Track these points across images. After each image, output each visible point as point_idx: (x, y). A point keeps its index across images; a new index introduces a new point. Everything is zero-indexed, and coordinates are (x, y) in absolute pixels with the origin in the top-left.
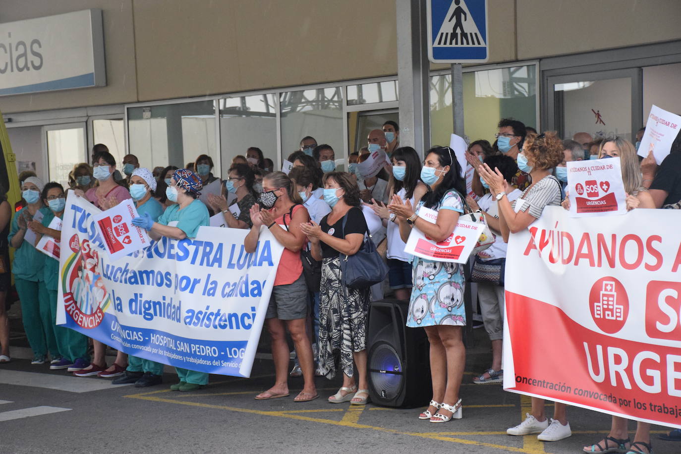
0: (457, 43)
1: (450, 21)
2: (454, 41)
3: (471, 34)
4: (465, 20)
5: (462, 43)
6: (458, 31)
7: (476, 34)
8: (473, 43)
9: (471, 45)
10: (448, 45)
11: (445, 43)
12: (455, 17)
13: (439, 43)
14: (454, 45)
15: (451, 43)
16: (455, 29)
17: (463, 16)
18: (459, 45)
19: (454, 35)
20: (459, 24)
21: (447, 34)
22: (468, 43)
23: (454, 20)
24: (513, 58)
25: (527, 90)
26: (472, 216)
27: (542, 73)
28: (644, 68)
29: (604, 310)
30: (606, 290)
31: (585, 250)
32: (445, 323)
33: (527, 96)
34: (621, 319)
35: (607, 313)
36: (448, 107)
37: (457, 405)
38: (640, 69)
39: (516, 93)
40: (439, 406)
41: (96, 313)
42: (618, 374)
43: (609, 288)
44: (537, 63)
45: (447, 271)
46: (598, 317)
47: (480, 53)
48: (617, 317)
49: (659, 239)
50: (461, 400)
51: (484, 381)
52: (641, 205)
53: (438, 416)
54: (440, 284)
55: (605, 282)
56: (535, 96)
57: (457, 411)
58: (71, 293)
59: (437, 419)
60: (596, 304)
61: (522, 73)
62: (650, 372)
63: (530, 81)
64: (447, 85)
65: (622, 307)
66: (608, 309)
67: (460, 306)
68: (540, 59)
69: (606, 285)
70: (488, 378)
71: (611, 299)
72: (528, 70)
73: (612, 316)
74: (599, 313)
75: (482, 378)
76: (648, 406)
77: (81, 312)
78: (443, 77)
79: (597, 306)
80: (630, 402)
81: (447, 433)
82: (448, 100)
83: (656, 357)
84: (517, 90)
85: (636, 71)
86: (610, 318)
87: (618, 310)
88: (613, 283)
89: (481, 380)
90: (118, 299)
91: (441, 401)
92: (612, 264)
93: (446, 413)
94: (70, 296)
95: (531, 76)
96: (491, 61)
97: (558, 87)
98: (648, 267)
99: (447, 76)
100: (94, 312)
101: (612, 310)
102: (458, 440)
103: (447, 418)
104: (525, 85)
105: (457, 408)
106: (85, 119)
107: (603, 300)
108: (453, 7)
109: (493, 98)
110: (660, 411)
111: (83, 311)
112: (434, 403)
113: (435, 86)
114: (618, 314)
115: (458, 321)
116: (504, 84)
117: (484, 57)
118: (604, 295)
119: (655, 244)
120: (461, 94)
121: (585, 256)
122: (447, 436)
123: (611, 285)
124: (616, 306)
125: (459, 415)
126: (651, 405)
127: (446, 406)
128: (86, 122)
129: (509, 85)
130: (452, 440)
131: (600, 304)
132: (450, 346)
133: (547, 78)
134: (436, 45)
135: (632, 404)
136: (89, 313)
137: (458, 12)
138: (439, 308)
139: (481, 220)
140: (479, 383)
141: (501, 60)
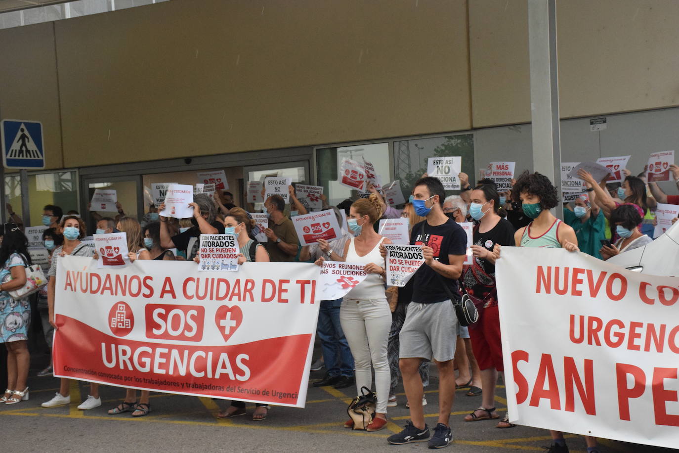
0: (23, 156)
1: (18, 142)
2: (21, 155)
3: (33, 151)
4: (28, 142)
5: (27, 157)
6: (24, 149)
7: (36, 151)
8: (34, 157)
9: (33, 158)
10: (17, 157)
11: (15, 156)
12: (21, 140)
13: (11, 156)
14: (21, 157)
15: (19, 156)
16: (21, 147)
17: (26, 140)
18: (25, 158)
19: (21, 151)
20: (24, 144)
21: (16, 150)
22: (31, 157)
23: (21, 142)
24: (61, 167)
25: (71, 187)
26: (31, 268)
27: (81, 177)
28: (143, 176)
29: (118, 322)
30: (120, 310)
31: (108, 285)
32: (11, 340)
33: (71, 190)
34: (130, 327)
35: (119, 324)
36: (17, 197)
37: (25, 391)
38: (141, 176)
39: (63, 188)
40: (12, 393)
42: (124, 362)
43: (121, 308)
44: (77, 170)
45: (10, 306)
46: (113, 326)
47: (40, 163)
48: (126, 326)
49: (151, 278)
50: (28, 388)
51: (44, 374)
52: (141, 258)
53: (12, 400)
54: (6, 315)
55: (119, 305)
56: (76, 191)
57: (25, 396)
59: (11, 401)
60: (113, 319)
61: (67, 176)
62: (144, 359)
63: (72, 181)
64: (16, 183)
65: (129, 320)
66: (120, 322)
67: (21, 328)
68: (79, 168)
69: (120, 307)
70: (46, 373)
71: (122, 315)
72: (72, 175)
73: (123, 325)
74: (114, 325)
75: (43, 372)
76: (142, 380)
78: (13, 178)
79: (114, 320)
80: (132, 378)
81: (18, 410)
82: (18, 192)
83: (149, 350)
84: (64, 187)
85: (138, 177)
86: (121, 327)
87: (127, 322)
88: (124, 305)
89: (43, 374)
91: (13, 389)
92: (124, 294)
93: (17, 397)
95: (74, 179)
96: (47, 168)
97: (91, 186)
98: (145, 295)
99: (16, 177)
101: (123, 322)
102: (26, 414)
103: (18, 400)
104: (70, 184)
105: (25, 393)
107: (118, 316)
108: (19, 134)
109: (48, 192)
110: (149, 382)
112: (8, 391)
113: (7, 184)
114: (127, 325)
115: (21, 337)
116: (56, 183)
117: (42, 165)
118: (119, 313)
119: (148, 282)
120: (27, 189)
121: (107, 289)
122: (17, 412)
123: (123, 307)
124: (125, 320)
125: (27, 398)
126: (144, 379)
127: (18, 393)
129: (58, 183)
130: (21, 414)
131: (116, 319)
132: (18, 353)
133: (84, 180)
134: (8, 157)
135: (133, 379)
137: (23, 137)
138: (6, 331)
139: (38, 269)
140: (41, 375)
141: (52, 168)
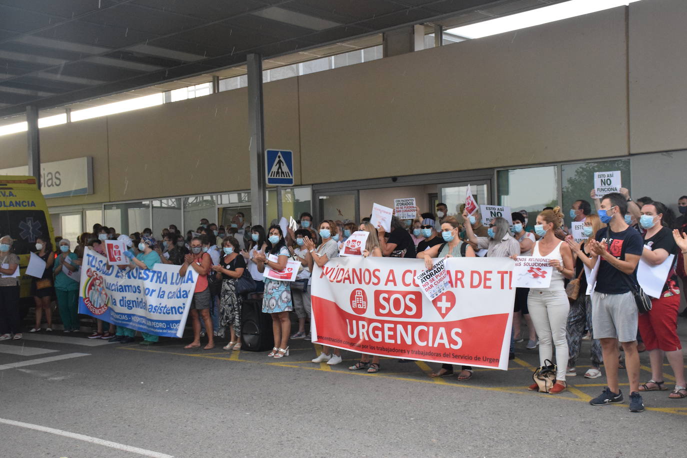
0: (279, 176)
1: (276, 166)
3: (286, 172)
4: (283, 165)
5: (282, 177)
7: (288, 172)
9: (286, 177)
11: (274, 176)
12: (278, 164)
13: (271, 176)
15: (276, 176)
16: (278, 169)
17: (282, 163)
19: (278, 172)
21: (274, 172)
22: (284, 176)
23: (278, 166)
27: (313, 190)
38: (358, 191)
40: (278, 350)
41: (103, 307)
44: (311, 186)
47: (290, 181)
50: (288, 347)
53: (278, 355)
54: (281, 291)
57: (286, 352)
58: (88, 298)
67: (290, 302)
77: (94, 307)
90: (114, 299)
91: (279, 347)
93: (282, 353)
94: (88, 299)
100: (101, 306)
103: (282, 355)
105: (287, 350)
106: (81, 210)
108: (277, 159)
111: (95, 306)
112: (275, 349)
117: (292, 183)
125: (288, 354)
127: (282, 350)
128: (82, 212)
134: (269, 177)
136: (98, 307)
137: (280, 162)
